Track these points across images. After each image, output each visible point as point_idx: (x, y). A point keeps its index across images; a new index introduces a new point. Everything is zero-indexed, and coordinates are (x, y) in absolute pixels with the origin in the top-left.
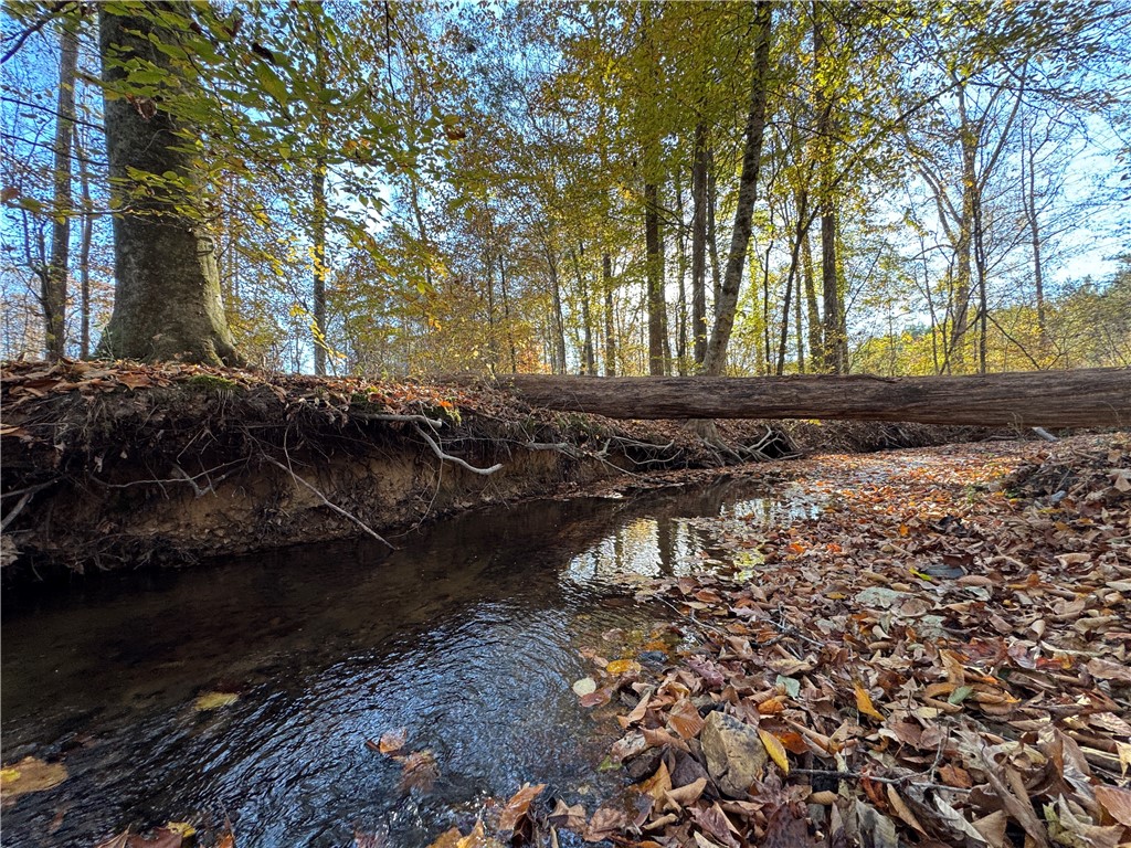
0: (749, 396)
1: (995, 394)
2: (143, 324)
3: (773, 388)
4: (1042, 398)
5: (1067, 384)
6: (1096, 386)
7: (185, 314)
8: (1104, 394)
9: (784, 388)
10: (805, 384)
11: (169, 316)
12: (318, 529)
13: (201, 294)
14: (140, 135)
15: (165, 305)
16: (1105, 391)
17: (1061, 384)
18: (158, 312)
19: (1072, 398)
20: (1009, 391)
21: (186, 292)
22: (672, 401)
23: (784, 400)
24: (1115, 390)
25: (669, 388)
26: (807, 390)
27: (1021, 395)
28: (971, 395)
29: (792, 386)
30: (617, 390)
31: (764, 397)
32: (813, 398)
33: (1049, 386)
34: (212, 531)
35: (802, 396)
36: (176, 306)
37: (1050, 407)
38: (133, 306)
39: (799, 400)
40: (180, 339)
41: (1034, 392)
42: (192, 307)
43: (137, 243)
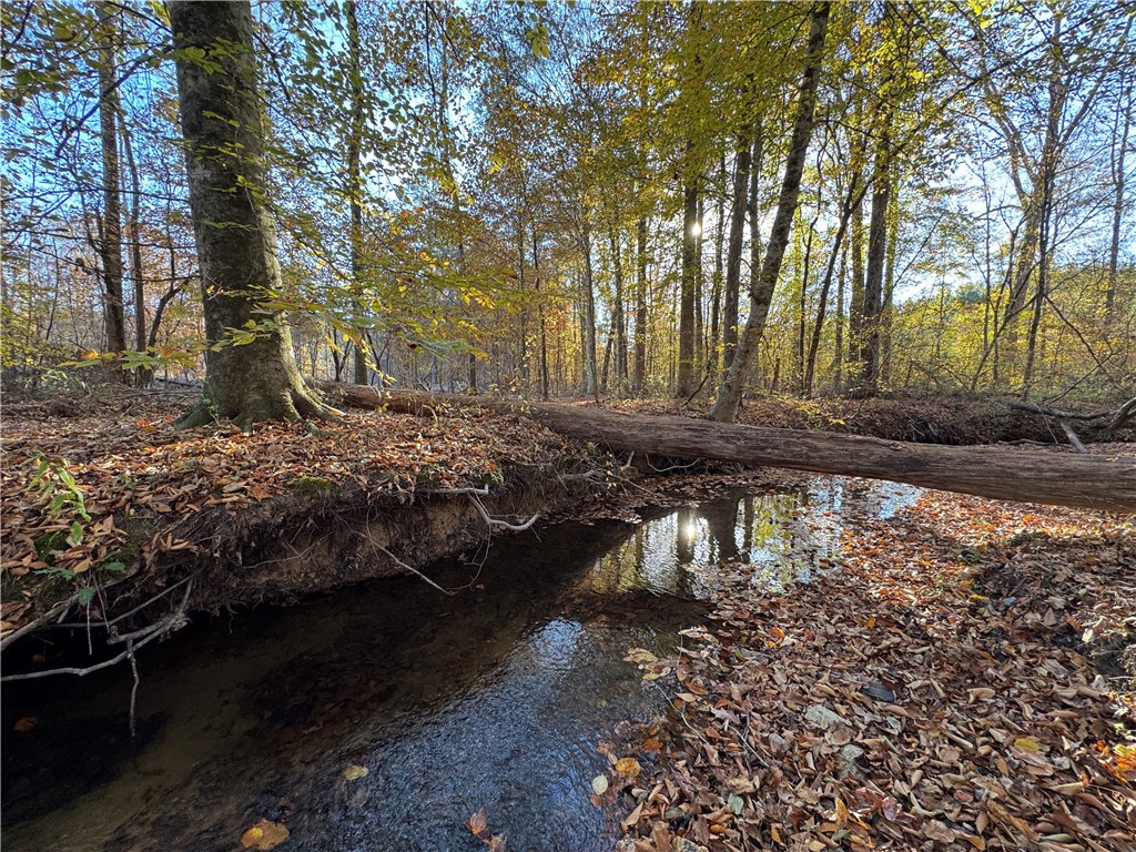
0: (762, 449)
1: (989, 472)
2: (233, 382)
3: (785, 443)
4: (1032, 481)
5: (1057, 471)
6: (1084, 476)
7: (267, 372)
8: (1090, 484)
9: (795, 444)
10: (815, 443)
11: (252, 376)
12: (385, 566)
13: (278, 351)
14: (221, 212)
15: (250, 365)
16: (1092, 481)
17: (1051, 470)
18: (245, 371)
19: (1060, 484)
20: (1002, 472)
21: (267, 351)
22: (692, 445)
23: (794, 456)
24: (1101, 481)
25: (689, 433)
26: (816, 449)
27: (1013, 475)
28: (968, 471)
29: (804, 444)
30: (641, 430)
31: (776, 451)
32: (822, 457)
33: (1040, 470)
34: (306, 574)
35: (810, 454)
36: (259, 365)
37: (1040, 489)
38: (225, 366)
39: (808, 457)
40: (264, 395)
41: (1026, 474)
42: (272, 365)
43: (224, 311)
